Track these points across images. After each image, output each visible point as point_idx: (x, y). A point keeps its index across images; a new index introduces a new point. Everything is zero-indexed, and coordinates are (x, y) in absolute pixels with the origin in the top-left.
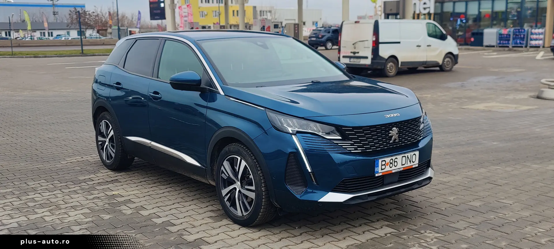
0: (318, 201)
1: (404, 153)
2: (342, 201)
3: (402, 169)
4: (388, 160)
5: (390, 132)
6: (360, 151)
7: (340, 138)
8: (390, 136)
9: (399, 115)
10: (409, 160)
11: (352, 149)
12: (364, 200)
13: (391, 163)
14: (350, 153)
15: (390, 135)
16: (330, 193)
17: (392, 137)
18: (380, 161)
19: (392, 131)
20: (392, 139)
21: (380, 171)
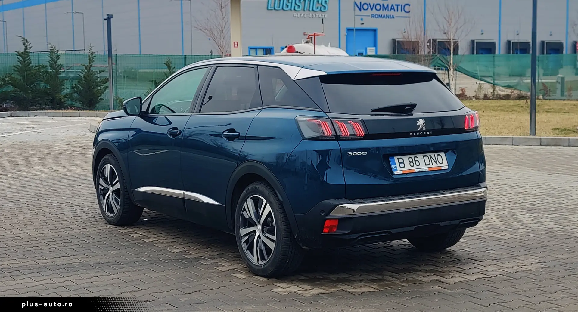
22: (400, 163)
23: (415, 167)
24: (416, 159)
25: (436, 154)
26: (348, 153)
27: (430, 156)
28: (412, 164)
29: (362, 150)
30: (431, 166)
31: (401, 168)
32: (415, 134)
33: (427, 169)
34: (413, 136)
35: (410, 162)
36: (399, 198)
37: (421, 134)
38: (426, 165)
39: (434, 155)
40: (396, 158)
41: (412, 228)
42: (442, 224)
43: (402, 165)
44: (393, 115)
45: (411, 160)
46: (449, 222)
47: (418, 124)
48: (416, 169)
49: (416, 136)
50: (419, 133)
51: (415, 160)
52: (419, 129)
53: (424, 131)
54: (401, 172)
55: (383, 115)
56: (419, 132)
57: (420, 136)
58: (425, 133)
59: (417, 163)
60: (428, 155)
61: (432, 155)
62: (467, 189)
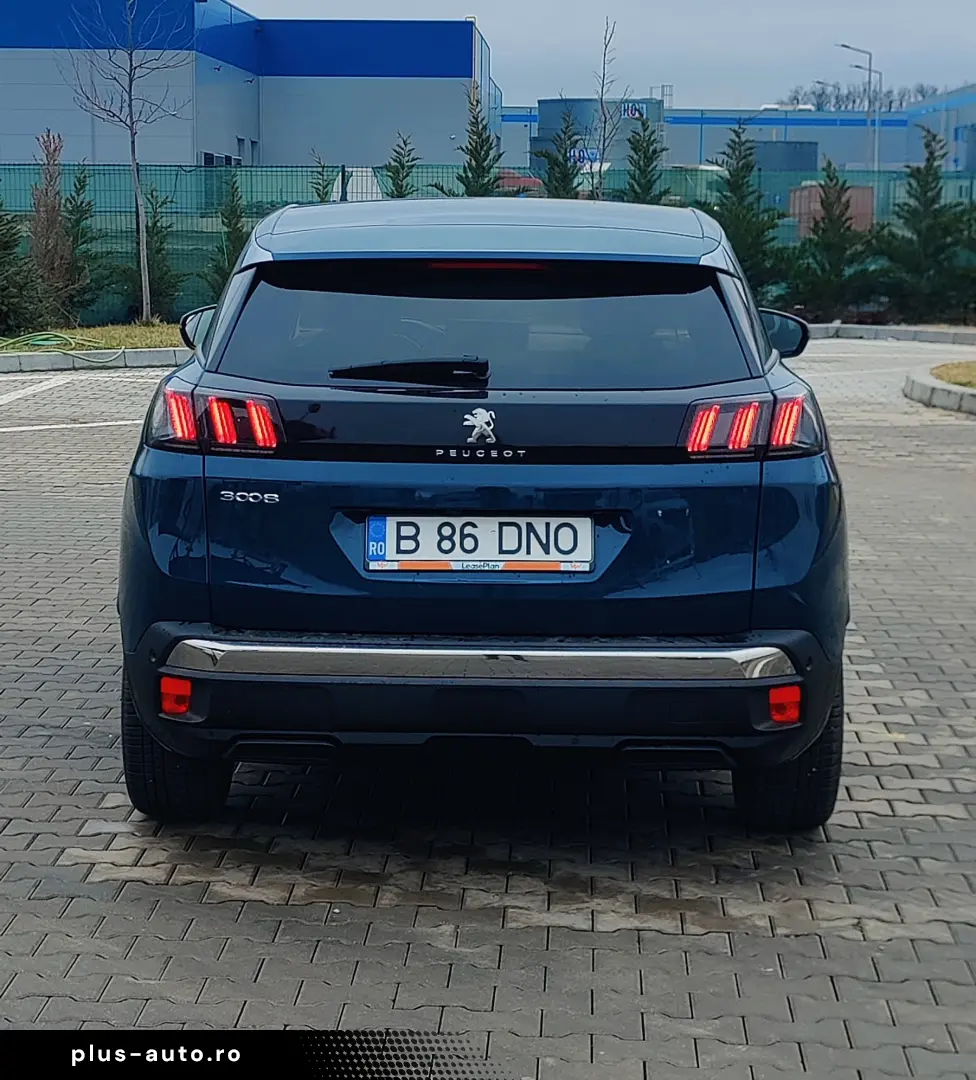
22: (400, 538)
23: (458, 553)
24: (468, 530)
25: (555, 522)
26: (223, 493)
27: (530, 526)
28: (446, 545)
29: (263, 486)
30: (522, 555)
31: (399, 551)
32: (453, 453)
33: (501, 566)
34: (446, 459)
35: (443, 538)
36: (376, 641)
37: (480, 454)
38: (501, 551)
39: (548, 525)
40: (391, 523)
41: (420, 738)
42: (537, 740)
43: (407, 545)
44: (409, 392)
45: (447, 531)
46: (574, 737)
47: (466, 423)
48: (457, 560)
49: (459, 460)
50: (473, 452)
51: (466, 532)
52: (469, 440)
53: (490, 447)
54: (395, 566)
55: (374, 390)
56: (473, 448)
57: (473, 460)
58: (494, 454)
59: (469, 543)
60: (522, 521)
61: (539, 524)
62: (671, 644)
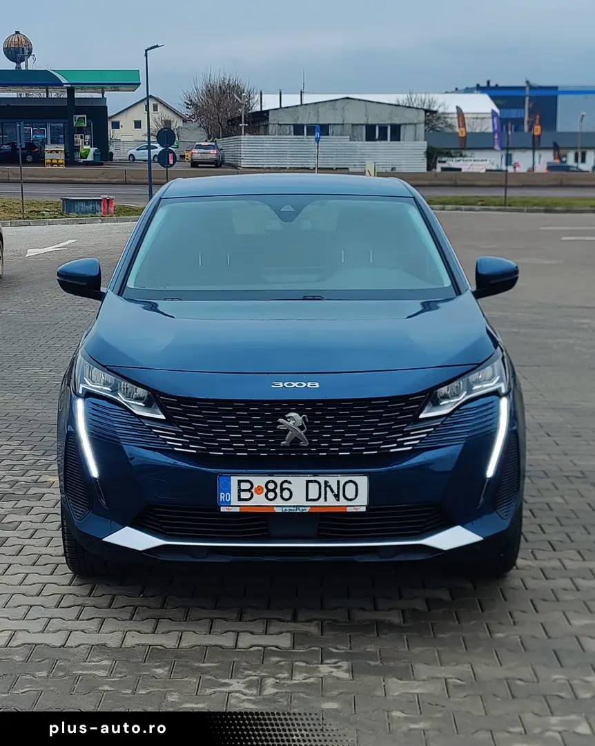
0: (103, 540)
1: (315, 474)
2: (140, 549)
3: (308, 509)
4: (259, 481)
5: (281, 420)
6: (195, 451)
7: (163, 417)
8: (279, 429)
9: (318, 386)
10: (332, 491)
11: (175, 443)
12: (195, 557)
13: (269, 490)
14: (170, 452)
15: (279, 427)
16: (127, 528)
17: (287, 431)
18: (234, 480)
19: (286, 419)
20: (287, 438)
21: (235, 501)
